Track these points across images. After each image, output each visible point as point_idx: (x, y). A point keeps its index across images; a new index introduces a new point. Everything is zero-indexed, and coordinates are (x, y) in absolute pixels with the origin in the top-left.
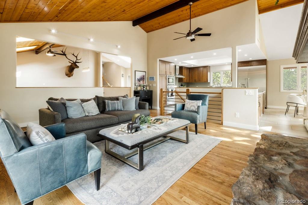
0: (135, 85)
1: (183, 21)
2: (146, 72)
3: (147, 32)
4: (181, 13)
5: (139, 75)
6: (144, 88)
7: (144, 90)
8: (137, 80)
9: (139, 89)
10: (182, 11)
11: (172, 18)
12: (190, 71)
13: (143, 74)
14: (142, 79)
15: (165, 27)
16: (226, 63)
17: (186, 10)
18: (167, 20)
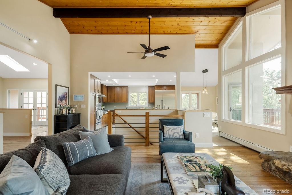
0: (56, 107)
1: (127, 33)
2: (68, 88)
3: (71, 32)
4: (130, 24)
5: (61, 91)
6: (69, 110)
7: (69, 113)
8: (58, 100)
9: (65, 112)
10: (131, 22)
11: (116, 26)
12: (108, 90)
13: (65, 90)
14: (64, 97)
15: (102, 33)
16: (144, 85)
17: (136, 23)
18: (109, 25)
